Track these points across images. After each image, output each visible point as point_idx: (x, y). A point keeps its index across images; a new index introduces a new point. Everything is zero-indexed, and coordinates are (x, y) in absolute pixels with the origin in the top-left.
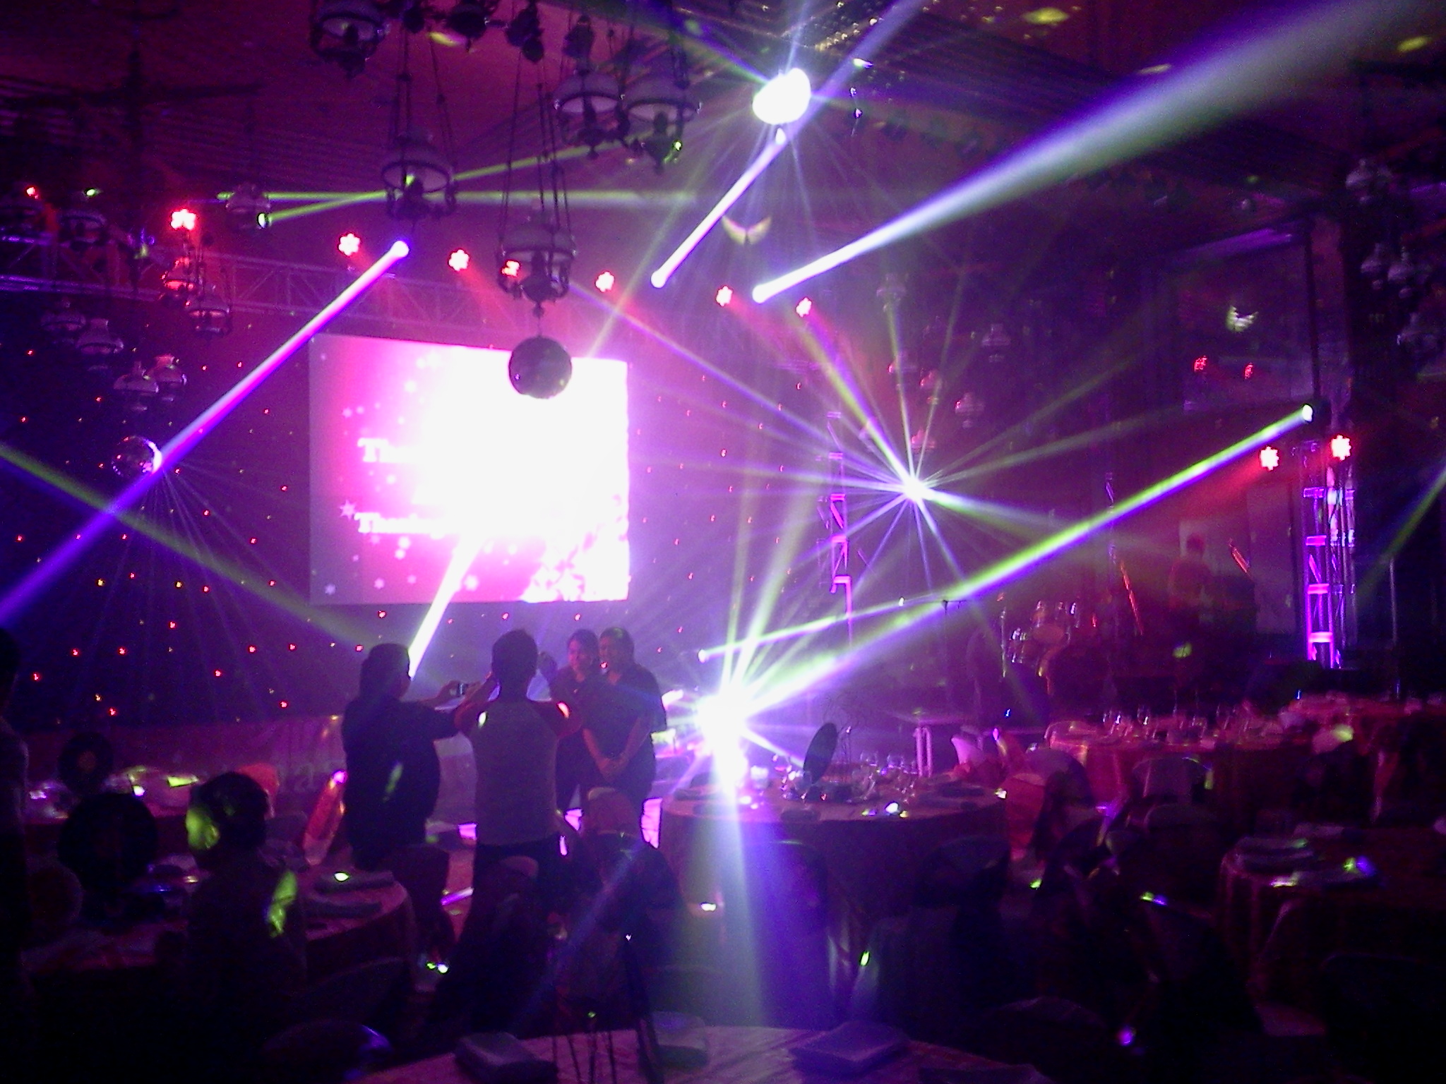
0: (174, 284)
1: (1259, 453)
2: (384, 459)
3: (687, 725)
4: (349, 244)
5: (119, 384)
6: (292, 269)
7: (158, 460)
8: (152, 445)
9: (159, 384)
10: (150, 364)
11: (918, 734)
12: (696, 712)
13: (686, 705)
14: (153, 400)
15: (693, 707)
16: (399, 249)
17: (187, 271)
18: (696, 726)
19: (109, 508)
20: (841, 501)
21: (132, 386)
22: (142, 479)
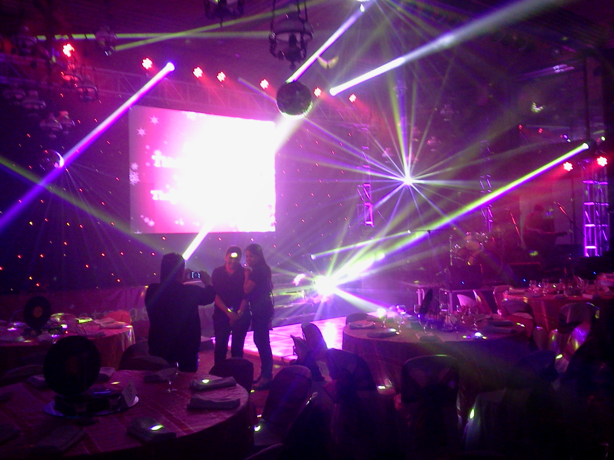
0: (68, 78)
1: (563, 164)
2: (164, 165)
3: (311, 289)
4: (147, 64)
5: (43, 124)
6: (121, 75)
7: (62, 162)
8: (59, 154)
9: (62, 125)
10: (57, 115)
11: (419, 292)
12: (315, 283)
13: (309, 279)
14: (59, 133)
15: (312, 280)
16: (170, 67)
17: (74, 71)
18: (315, 290)
19: (41, 183)
20: (369, 187)
21: (49, 125)
22: (55, 170)
